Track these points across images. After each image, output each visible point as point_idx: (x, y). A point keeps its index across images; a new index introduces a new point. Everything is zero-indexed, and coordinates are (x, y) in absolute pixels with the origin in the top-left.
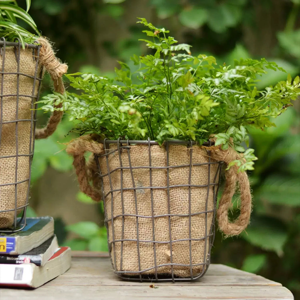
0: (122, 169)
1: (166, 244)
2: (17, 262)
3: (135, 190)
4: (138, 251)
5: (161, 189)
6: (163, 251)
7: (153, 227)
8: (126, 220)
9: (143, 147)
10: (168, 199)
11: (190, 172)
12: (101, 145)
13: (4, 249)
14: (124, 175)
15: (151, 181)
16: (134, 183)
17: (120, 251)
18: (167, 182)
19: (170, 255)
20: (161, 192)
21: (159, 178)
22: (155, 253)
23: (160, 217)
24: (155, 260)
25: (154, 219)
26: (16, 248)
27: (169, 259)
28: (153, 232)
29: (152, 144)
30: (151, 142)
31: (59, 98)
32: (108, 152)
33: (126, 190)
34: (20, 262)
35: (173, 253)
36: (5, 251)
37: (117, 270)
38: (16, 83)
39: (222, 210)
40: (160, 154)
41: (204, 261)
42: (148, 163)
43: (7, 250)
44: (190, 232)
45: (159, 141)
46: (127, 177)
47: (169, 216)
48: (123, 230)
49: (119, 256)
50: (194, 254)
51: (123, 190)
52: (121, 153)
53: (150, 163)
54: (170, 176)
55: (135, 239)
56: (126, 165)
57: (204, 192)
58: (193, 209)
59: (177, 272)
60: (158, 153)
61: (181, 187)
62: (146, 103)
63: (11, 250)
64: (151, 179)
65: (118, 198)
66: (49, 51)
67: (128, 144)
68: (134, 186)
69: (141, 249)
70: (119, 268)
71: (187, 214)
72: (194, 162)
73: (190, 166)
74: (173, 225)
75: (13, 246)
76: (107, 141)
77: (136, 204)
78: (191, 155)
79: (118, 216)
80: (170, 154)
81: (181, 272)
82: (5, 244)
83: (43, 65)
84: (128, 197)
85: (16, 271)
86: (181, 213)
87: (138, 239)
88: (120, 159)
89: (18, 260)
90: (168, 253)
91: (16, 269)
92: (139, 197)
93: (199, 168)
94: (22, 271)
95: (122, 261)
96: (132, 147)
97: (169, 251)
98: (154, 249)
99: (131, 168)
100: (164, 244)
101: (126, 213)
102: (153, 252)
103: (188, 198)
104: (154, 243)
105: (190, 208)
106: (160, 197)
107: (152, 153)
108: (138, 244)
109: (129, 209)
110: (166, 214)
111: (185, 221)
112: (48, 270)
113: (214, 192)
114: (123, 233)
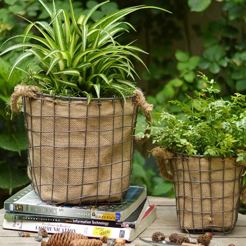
0: (184, 170)
1: (209, 214)
2: (122, 226)
3: (191, 183)
4: (193, 217)
5: (206, 183)
6: (207, 218)
7: (201, 204)
8: (186, 199)
9: (196, 159)
10: (211, 188)
11: (224, 173)
12: (172, 154)
13: (114, 219)
14: (185, 173)
15: (200, 179)
16: (190, 178)
17: (182, 216)
18: (210, 178)
19: (211, 220)
20: (206, 185)
21: (205, 177)
22: (202, 219)
23: (206, 199)
24: (203, 223)
25: (202, 200)
26: (121, 219)
27: (211, 222)
28: (202, 207)
29: (201, 158)
30: (200, 156)
31: (148, 124)
32: (176, 159)
33: (186, 182)
34: (123, 226)
35: (213, 219)
36: (115, 220)
37: (181, 227)
38: (122, 120)
39: (244, 192)
40: (206, 163)
41: (232, 223)
42: (199, 168)
43: (116, 219)
44: (223, 207)
45: (205, 156)
46: (187, 175)
47: (211, 198)
48: (184, 204)
49: (182, 219)
50: (226, 219)
51: (184, 182)
52: (183, 161)
53: (200, 168)
54: (211, 176)
55: (191, 210)
56: (186, 168)
57: (232, 184)
58: (225, 194)
59: (216, 229)
60: (205, 163)
61: (218, 182)
62: (198, 133)
63: (118, 220)
64: (200, 177)
65: (181, 186)
66: (142, 98)
67: (187, 156)
68: (191, 180)
69: (194, 216)
70: (182, 226)
71: (222, 197)
72: (226, 167)
73: (223, 170)
74: (213, 203)
75: (119, 218)
76: (175, 152)
77: (192, 190)
78: (224, 163)
79: (182, 196)
80: (211, 163)
81: (219, 229)
82: (115, 216)
83: (138, 106)
84: (187, 186)
85: (120, 232)
86: (218, 197)
87: (193, 210)
88: (183, 164)
89: (122, 225)
90: (210, 219)
91: (121, 231)
92: (193, 186)
93: (230, 171)
94: (124, 233)
95: (183, 221)
96: (189, 158)
97: (211, 218)
98: (202, 217)
99: (189, 170)
100: (208, 214)
101: (186, 195)
102: (201, 218)
103: (222, 188)
104: (202, 213)
105: (223, 193)
106: (205, 188)
107: (201, 162)
108: (192, 213)
109: (188, 194)
110: (209, 197)
111: (220, 201)
112: (140, 228)
113: (239, 183)
114: (184, 206)
